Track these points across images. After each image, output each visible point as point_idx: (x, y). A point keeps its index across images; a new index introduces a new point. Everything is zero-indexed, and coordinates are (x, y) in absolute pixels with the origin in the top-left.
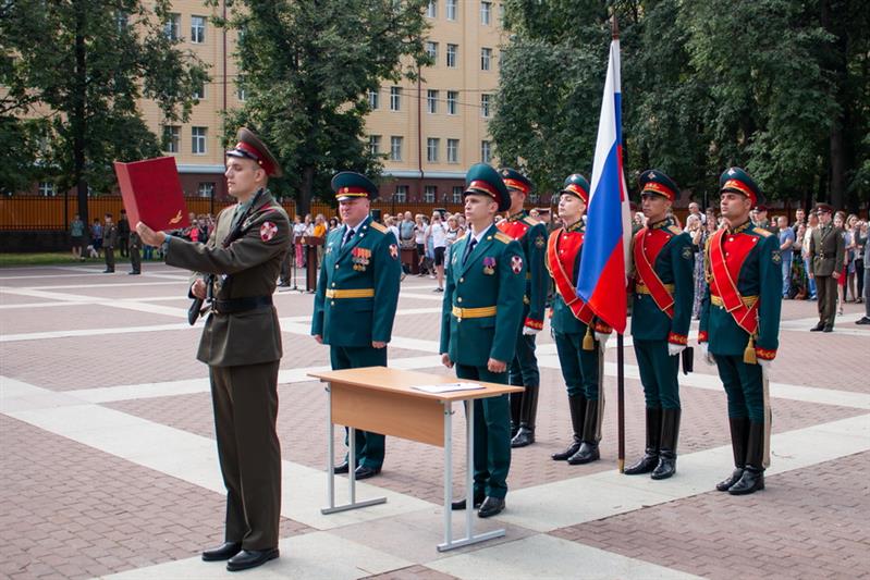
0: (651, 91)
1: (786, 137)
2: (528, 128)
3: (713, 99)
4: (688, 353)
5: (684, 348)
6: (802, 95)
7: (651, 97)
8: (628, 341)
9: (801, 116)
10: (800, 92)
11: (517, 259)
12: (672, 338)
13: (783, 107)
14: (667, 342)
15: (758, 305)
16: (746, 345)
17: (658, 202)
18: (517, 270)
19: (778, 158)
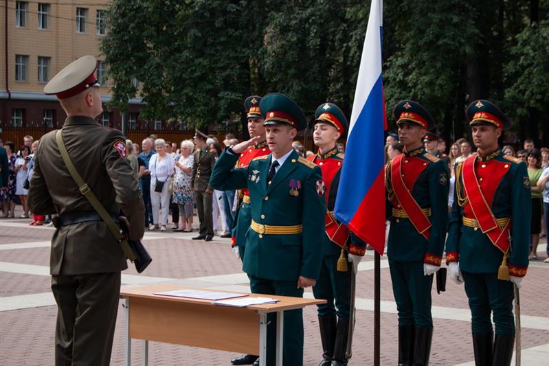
0: (278, 11)
1: (424, 63)
2: (143, 47)
3: (345, 21)
4: (442, 274)
5: (438, 268)
6: (441, 20)
7: (279, 18)
8: (385, 263)
9: (440, 42)
10: (439, 16)
11: (320, 183)
12: (428, 258)
13: (421, 32)
14: (423, 263)
15: (510, 226)
16: (501, 264)
17: (414, 130)
18: (320, 192)
19: (415, 85)
